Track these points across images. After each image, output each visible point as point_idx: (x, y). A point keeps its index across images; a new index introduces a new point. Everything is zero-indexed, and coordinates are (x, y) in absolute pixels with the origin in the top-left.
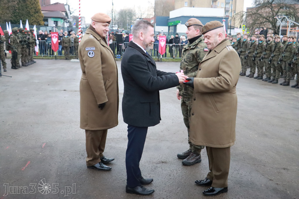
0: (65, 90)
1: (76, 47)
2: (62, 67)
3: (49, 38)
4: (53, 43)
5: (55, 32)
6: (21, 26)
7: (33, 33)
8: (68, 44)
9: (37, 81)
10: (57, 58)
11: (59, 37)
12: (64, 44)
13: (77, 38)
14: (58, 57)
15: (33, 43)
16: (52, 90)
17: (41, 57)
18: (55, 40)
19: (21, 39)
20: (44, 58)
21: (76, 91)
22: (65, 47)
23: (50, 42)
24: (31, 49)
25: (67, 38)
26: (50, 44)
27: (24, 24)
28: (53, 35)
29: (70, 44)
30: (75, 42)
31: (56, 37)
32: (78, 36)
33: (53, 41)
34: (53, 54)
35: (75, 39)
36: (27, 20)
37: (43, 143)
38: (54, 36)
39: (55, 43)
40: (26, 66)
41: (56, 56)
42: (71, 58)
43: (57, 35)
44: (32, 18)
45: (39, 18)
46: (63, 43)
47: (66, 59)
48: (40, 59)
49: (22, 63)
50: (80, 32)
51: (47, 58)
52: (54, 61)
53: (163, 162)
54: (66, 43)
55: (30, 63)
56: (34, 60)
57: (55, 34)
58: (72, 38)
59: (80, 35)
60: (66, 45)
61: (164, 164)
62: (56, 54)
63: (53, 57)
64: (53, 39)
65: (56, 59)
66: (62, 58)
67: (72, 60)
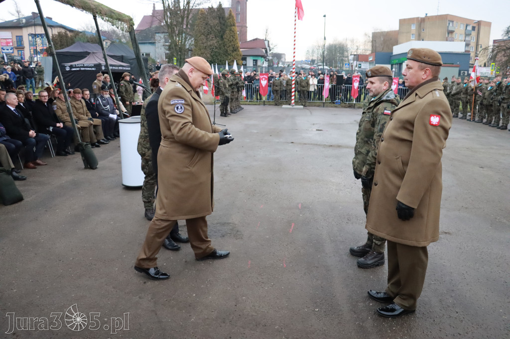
0: (292, 143)
1: (288, 91)
2: (276, 114)
3: (256, 80)
4: (262, 86)
5: (264, 73)
6: (227, 68)
7: (241, 76)
8: (279, 87)
9: (255, 131)
10: (265, 103)
11: (269, 79)
12: (275, 87)
13: (290, 80)
14: (267, 102)
15: (242, 86)
16: (278, 142)
17: (247, 103)
18: (264, 83)
19: (231, 82)
20: (250, 103)
21: (305, 144)
22: (275, 90)
23: (258, 85)
24: (240, 93)
25: (279, 80)
26: (257, 87)
27: (230, 65)
28: (261, 77)
29: (282, 87)
30: (287, 85)
31: (265, 79)
32: (291, 77)
33: (261, 84)
34: (261, 99)
35: (287, 82)
36: (235, 61)
37: (298, 204)
38: (263, 78)
39: (264, 86)
40: (235, 113)
41: (264, 101)
42: (281, 104)
43: (266, 77)
44: (229, 57)
45: (237, 57)
46: (274, 85)
47: (276, 105)
48: (246, 104)
49: (231, 109)
50: (293, 73)
51: (254, 103)
52: (262, 107)
53: (446, 233)
54: (276, 86)
55: (238, 110)
56: (242, 106)
57: (265, 76)
58: (283, 80)
59: (293, 76)
60: (277, 88)
61: (448, 235)
62: (264, 98)
63: (261, 103)
64: (262, 81)
65: (264, 105)
66: (271, 103)
67: (284, 106)
